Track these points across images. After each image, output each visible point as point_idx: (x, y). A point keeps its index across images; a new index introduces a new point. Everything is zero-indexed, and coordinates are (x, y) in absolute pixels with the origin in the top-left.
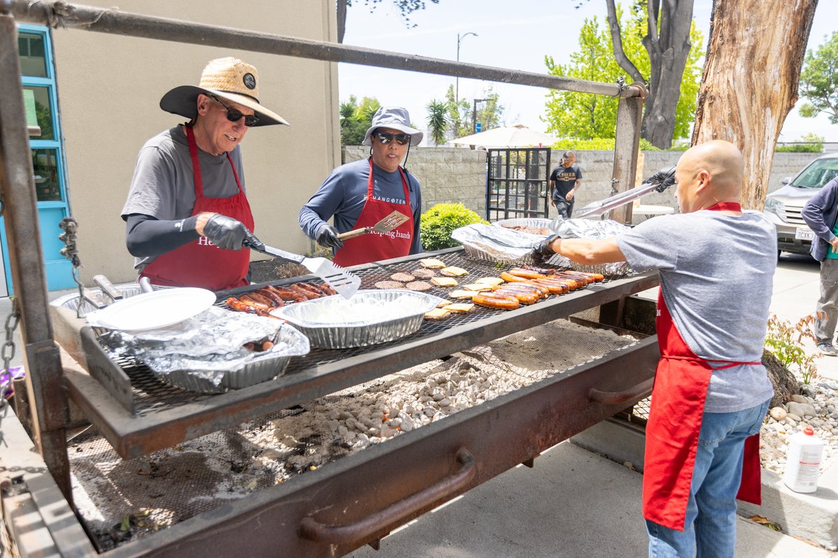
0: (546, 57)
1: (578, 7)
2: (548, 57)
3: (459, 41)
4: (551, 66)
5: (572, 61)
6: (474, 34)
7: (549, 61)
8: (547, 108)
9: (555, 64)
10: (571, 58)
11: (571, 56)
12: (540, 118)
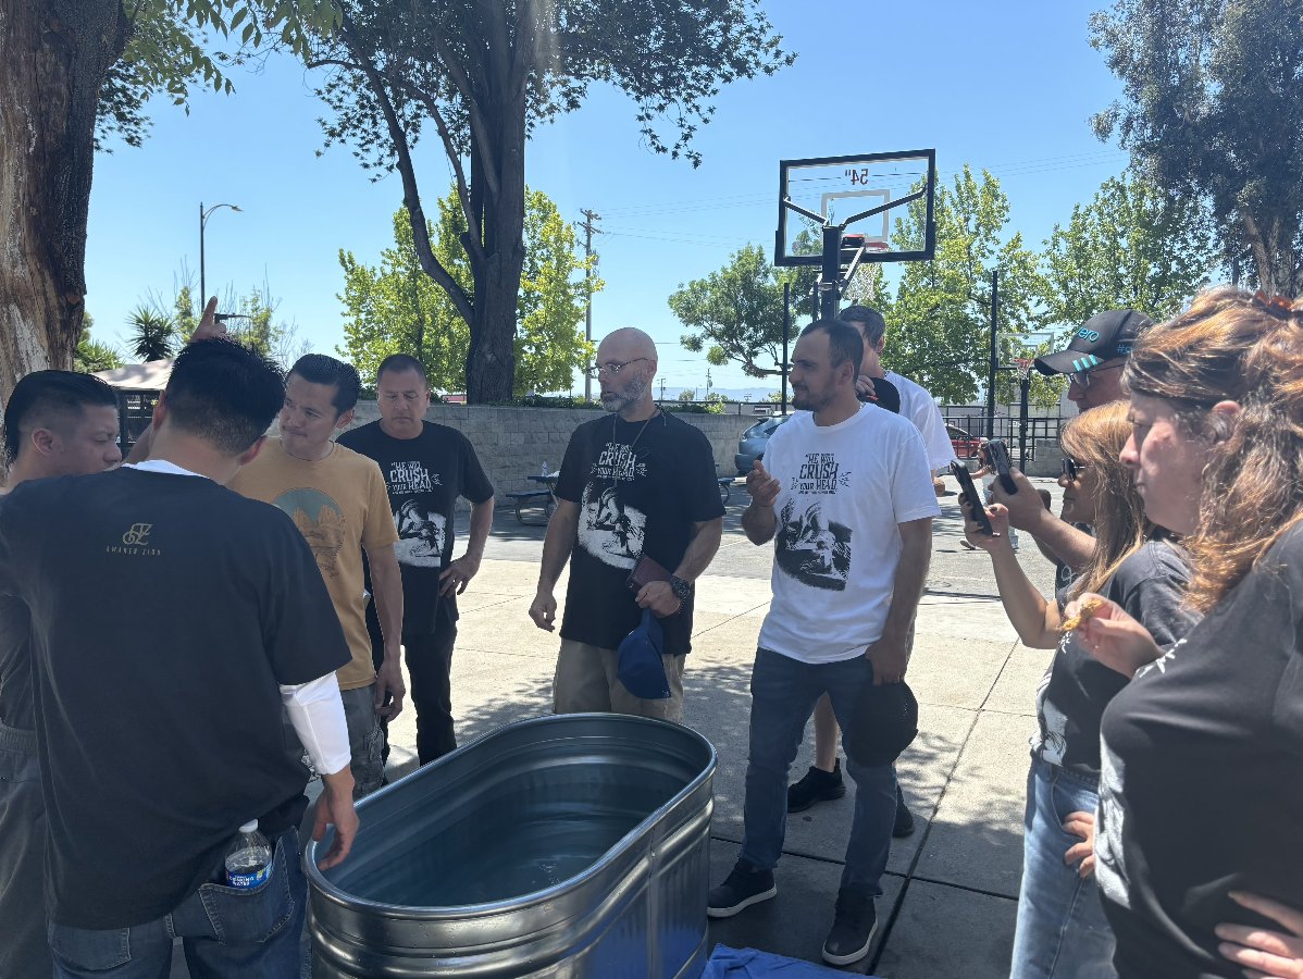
0: (341, 251)
1: (374, 180)
2: (346, 254)
3: (202, 217)
4: (349, 266)
5: (384, 262)
6: (234, 208)
7: (346, 259)
8: (347, 334)
9: (356, 262)
10: (384, 258)
11: (383, 254)
12: (337, 350)
